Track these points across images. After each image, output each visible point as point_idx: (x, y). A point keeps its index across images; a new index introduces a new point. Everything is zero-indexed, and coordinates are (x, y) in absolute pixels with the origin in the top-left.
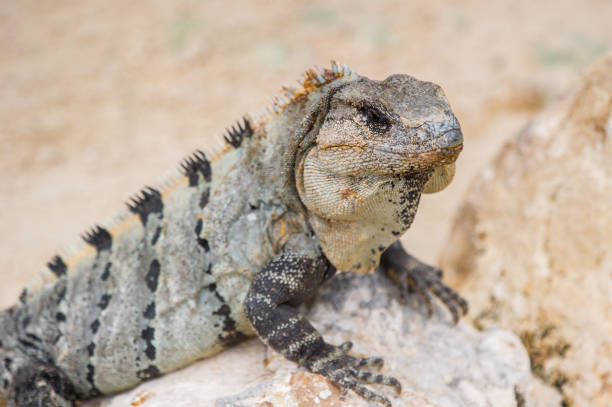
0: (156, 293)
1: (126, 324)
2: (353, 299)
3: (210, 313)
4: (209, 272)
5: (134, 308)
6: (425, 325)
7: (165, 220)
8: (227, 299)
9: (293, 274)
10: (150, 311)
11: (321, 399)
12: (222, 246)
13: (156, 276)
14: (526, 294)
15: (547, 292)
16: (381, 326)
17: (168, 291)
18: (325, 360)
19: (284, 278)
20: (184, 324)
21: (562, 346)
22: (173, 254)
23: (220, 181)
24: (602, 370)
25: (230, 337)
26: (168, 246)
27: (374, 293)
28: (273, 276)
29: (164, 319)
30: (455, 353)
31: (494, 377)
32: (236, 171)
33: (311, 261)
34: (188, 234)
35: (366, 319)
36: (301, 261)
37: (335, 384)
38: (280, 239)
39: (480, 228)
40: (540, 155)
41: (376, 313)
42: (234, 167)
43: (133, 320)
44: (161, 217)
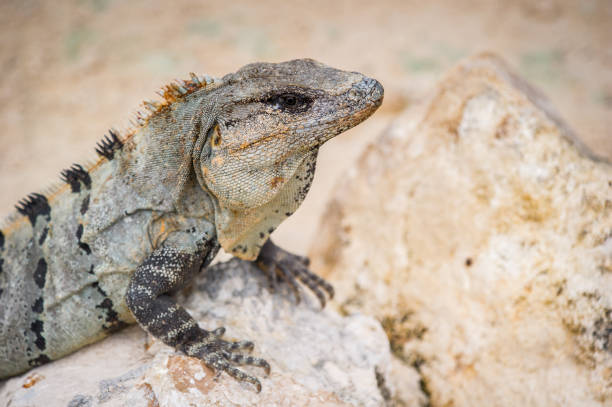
0: (44, 289)
1: (16, 318)
2: (226, 289)
3: (94, 307)
4: (92, 272)
5: (23, 303)
6: (293, 311)
7: (51, 222)
8: (108, 294)
9: (173, 268)
10: (38, 306)
11: (196, 380)
12: (102, 248)
13: (44, 274)
14: (387, 282)
15: (407, 280)
16: (253, 313)
17: (54, 288)
18: (200, 345)
19: (164, 272)
20: (69, 317)
21: (420, 330)
22: (57, 254)
23: (98, 189)
24: (456, 350)
25: (113, 326)
26: (54, 247)
27: (246, 283)
28: (154, 269)
29: (52, 313)
30: (322, 337)
31: (357, 358)
32: (112, 181)
33: (189, 256)
34: (70, 238)
35: (238, 306)
36: (180, 256)
37: (209, 367)
38: (160, 237)
39: (345, 222)
40: (399, 156)
41: (247, 301)
42: (110, 178)
43: (23, 314)
44: (49, 219)
